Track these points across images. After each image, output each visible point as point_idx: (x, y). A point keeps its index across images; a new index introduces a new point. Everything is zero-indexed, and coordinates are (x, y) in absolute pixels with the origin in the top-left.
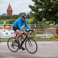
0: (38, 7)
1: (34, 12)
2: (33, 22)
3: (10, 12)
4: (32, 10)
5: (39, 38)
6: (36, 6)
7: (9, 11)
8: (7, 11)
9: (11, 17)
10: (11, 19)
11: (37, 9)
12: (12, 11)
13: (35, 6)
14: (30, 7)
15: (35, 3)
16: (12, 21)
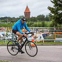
0: (57, 8)
1: (53, 15)
2: (53, 25)
3: (27, 14)
4: (51, 12)
5: (59, 42)
6: (56, 8)
7: (27, 13)
8: (25, 13)
9: (29, 20)
10: (29, 21)
11: (56, 11)
12: (29, 13)
13: (54, 8)
14: (50, 8)
15: (54, 5)
16: (29, 23)
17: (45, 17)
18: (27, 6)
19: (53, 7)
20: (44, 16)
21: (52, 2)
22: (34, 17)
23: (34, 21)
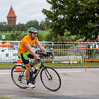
0: (57, 12)
1: (50, 21)
3: (12, 19)
4: (47, 17)
6: (54, 11)
7: (10, 17)
8: (8, 17)
9: (14, 28)
10: (14, 31)
11: (55, 16)
12: (15, 17)
13: (52, 11)
15: (52, 6)
16: (15, 34)
17: (39, 24)
18: (11, 8)
19: (50, 10)
20: (38, 22)
21: (48, 2)
22: (23, 25)
23: (22, 31)
